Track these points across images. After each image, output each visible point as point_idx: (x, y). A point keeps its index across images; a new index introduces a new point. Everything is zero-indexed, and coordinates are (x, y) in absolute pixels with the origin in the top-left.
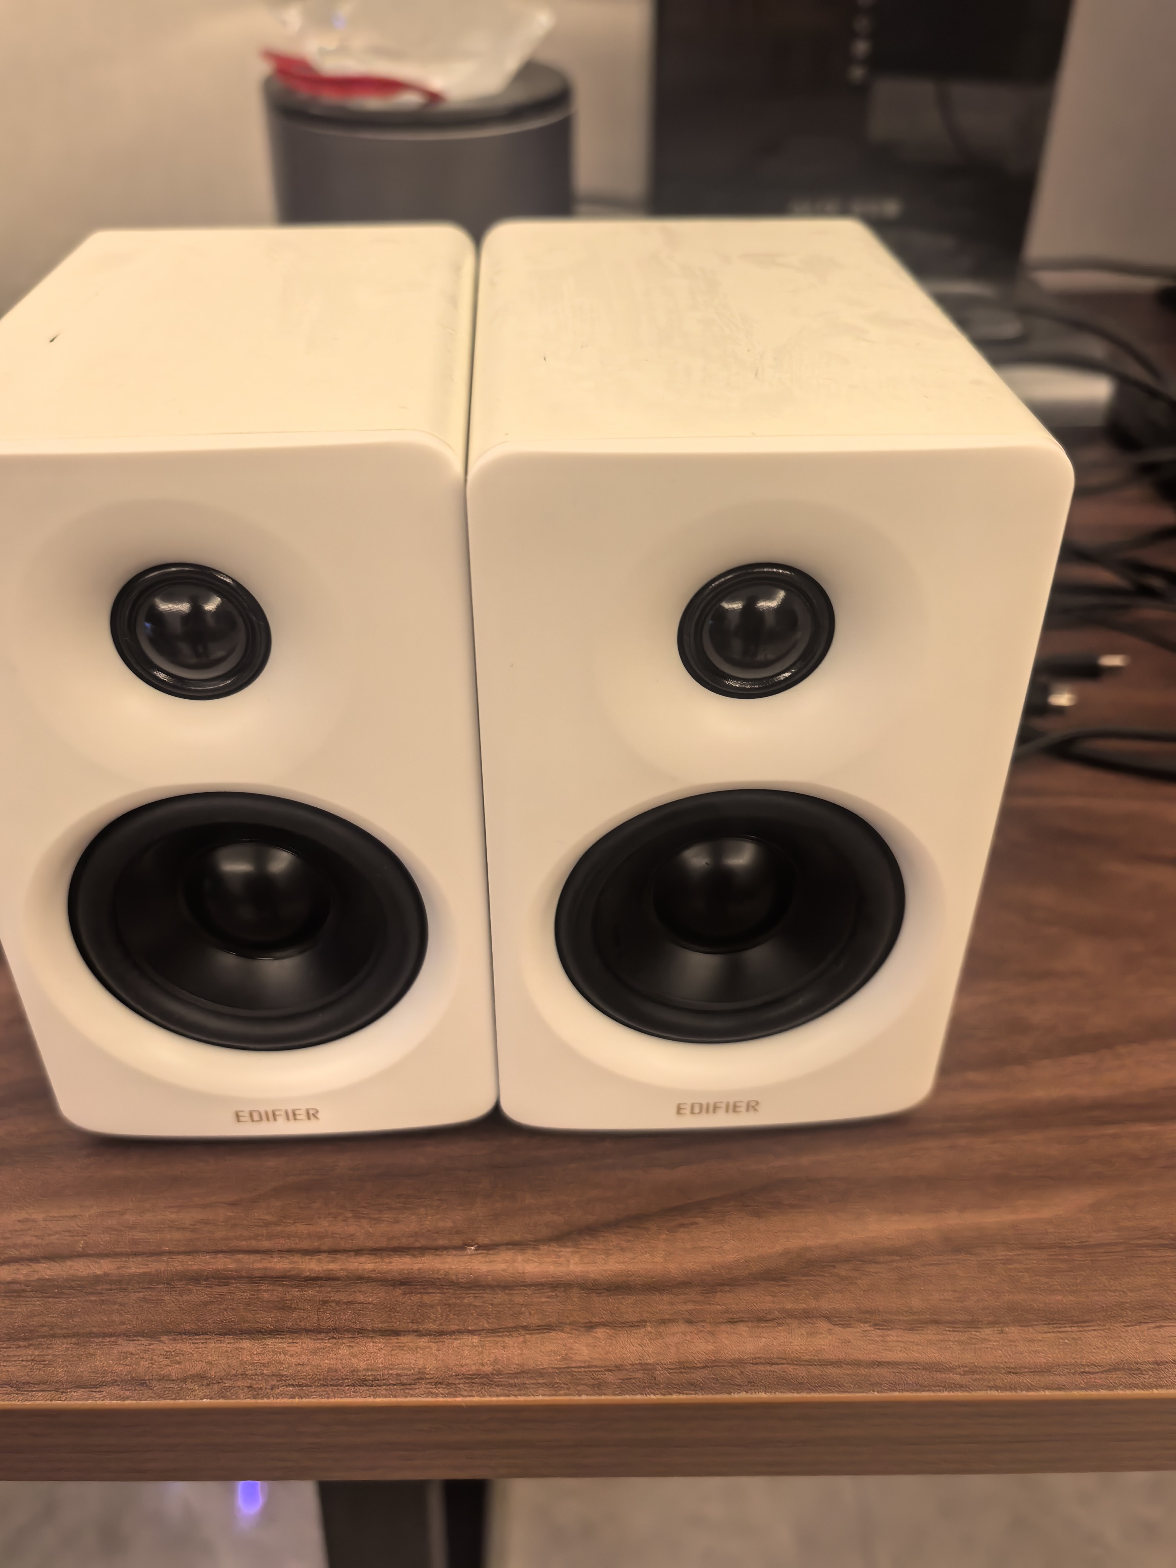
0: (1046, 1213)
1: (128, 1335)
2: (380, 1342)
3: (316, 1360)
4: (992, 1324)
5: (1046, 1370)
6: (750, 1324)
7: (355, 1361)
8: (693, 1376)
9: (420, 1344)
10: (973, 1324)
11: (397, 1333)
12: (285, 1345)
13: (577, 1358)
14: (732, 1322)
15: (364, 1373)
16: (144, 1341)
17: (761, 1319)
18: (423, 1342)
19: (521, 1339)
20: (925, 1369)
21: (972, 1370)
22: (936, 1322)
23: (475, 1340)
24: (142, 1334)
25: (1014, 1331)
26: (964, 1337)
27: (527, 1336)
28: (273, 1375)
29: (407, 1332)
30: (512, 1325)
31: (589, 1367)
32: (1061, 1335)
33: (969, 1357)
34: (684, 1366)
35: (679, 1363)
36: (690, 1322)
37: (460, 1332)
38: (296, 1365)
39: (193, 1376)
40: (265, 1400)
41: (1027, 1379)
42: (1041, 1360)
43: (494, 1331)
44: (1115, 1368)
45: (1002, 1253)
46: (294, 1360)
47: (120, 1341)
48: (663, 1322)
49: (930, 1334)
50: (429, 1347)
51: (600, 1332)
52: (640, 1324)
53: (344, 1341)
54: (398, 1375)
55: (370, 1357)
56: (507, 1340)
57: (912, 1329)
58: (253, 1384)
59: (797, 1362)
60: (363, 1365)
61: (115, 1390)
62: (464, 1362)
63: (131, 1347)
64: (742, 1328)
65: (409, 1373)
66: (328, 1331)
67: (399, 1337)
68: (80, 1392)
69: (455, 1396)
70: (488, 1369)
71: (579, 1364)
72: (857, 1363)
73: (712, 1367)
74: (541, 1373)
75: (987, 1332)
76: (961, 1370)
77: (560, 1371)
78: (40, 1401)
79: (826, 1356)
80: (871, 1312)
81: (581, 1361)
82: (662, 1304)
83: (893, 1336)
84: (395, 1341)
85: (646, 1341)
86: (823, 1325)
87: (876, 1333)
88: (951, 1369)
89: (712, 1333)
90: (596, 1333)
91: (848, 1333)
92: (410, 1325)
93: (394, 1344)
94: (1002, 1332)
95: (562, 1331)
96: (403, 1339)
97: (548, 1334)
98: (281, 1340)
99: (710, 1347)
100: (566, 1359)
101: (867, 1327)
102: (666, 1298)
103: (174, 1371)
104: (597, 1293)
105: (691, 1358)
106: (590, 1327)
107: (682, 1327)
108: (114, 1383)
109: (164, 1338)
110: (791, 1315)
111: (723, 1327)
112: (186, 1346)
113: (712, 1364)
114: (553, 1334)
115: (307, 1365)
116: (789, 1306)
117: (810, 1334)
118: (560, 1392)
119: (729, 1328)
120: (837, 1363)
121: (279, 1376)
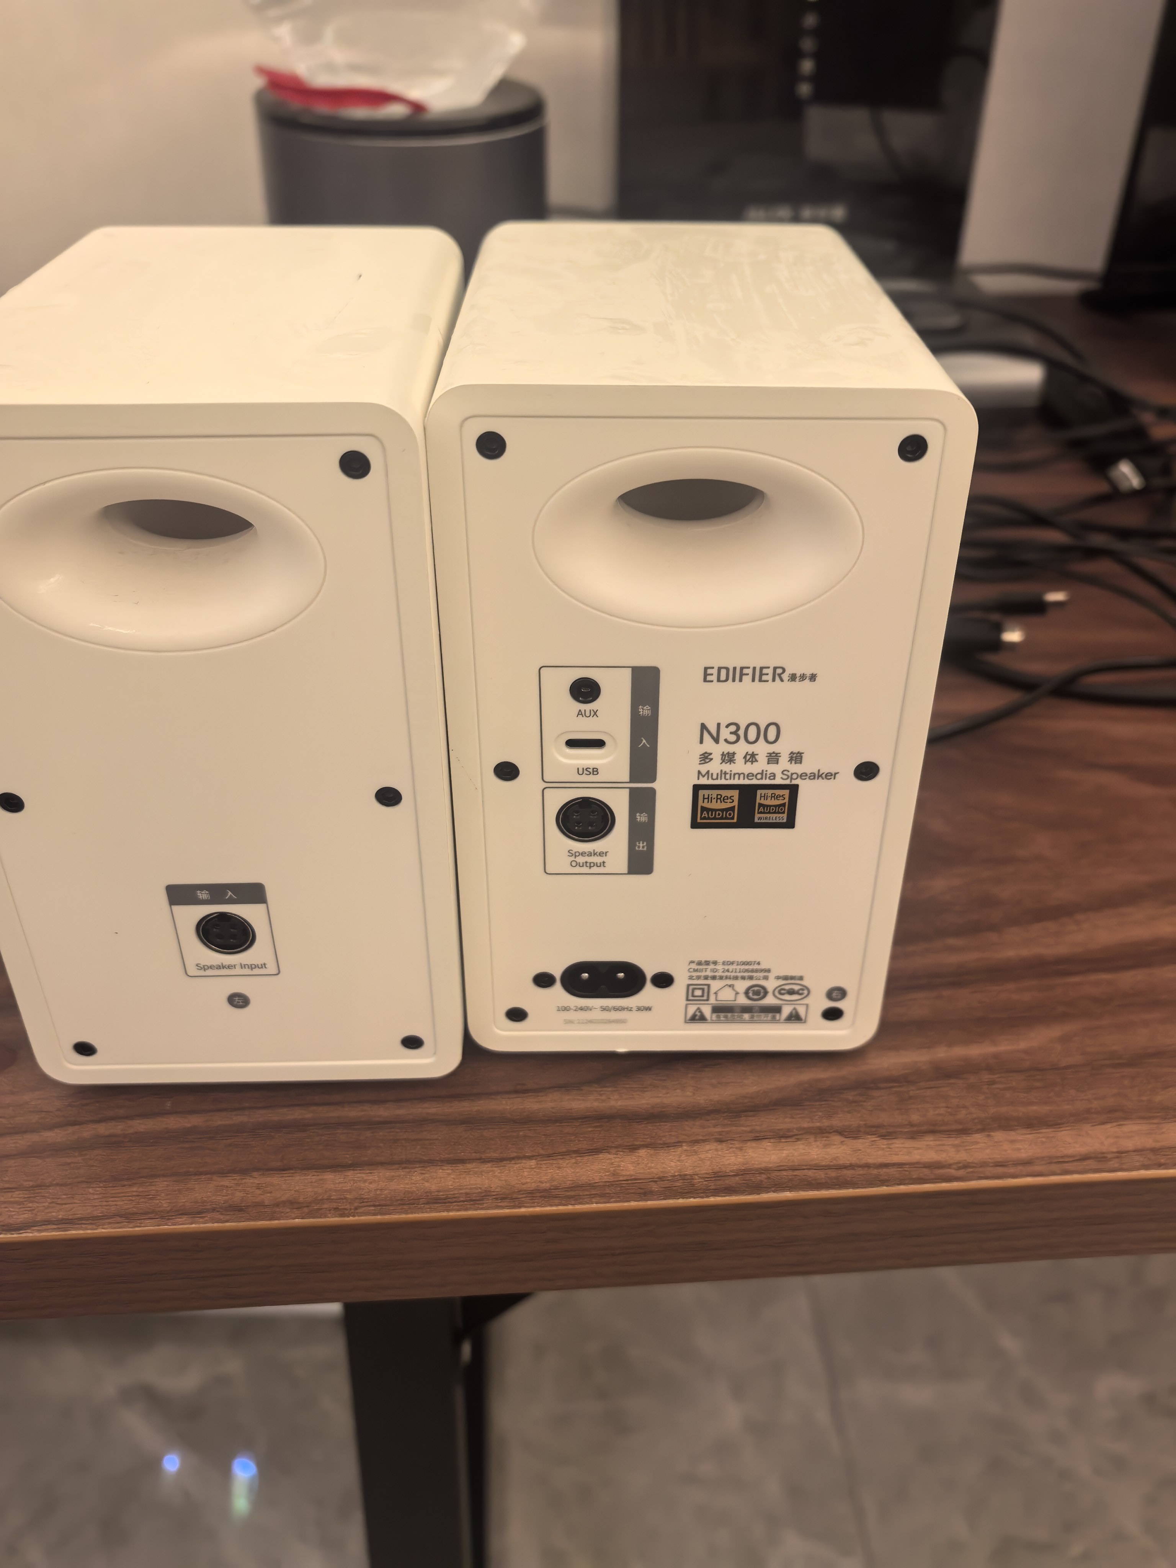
0: (1023, 1045)
1: (223, 1173)
2: (448, 1169)
3: (394, 1186)
4: (982, 1130)
5: (1028, 1162)
6: (772, 1140)
7: (427, 1184)
8: (727, 1182)
9: (484, 1169)
10: (964, 1131)
11: (463, 1161)
12: (363, 1175)
13: (624, 1173)
14: (757, 1139)
15: (436, 1193)
16: (237, 1177)
17: (782, 1136)
18: (486, 1167)
19: (573, 1161)
20: (925, 1167)
21: (965, 1166)
22: (933, 1132)
23: (533, 1163)
24: (233, 1171)
25: (999, 1135)
26: (957, 1141)
27: (578, 1158)
28: (356, 1198)
29: (471, 1160)
30: (564, 1150)
31: (635, 1179)
32: (1038, 1135)
33: (962, 1156)
34: (718, 1175)
35: (715, 1173)
36: (720, 1141)
37: (518, 1158)
38: (375, 1190)
39: (284, 1202)
40: (351, 1218)
41: (1012, 1170)
42: (1023, 1155)
43: (549, 1156)
44: (1084, 1158)
45: (986, 1077)
46: (373, 1186)
47: (215, 1177)
48: (697, 1142)
49: (929, 1140)
50: (492, 1171)
51: (642, 1152)
52: (678, 1144)
53: (416, 1169)
54: (467, 1194)
55: (441, 1181)
56: (561, 1162)
57: (913, 1138)
58: (339, 1206)
59: (817, 1167)
60: (434, 1188)
61: (216, 1215)
62: (524, 1181)
63: (226, 1182)
64: (767, 1144)
65: (477, 1191)
66: (400, 1163)
67: (465, 1165)
68: (185, 1218)
69: (520, 1207)
70: (546, 1186)
71: (625, 1178)
72: (867, 1166)
73: (742, 1175)
74: (592, 1186)
75: (977, 1137)
76: (955, 1166)
77: (611, 1184)
78: (148, 1227)
79: (841, 1162)
80: (878, 1126)
81: (628, 1175)
82: (694, 1128)
83: (898, 1144)
84: (461, 1167)
85: (683, 1157)
86: (837, 1138)
87: (883, 1143)
88: (949, 1166)
89: (741, 1149)
90: (638, 1153)
91: (859, 1144)
92: (474, 1154)
93: (461, 1170)
94: (989, 1136)
95: (609, 1153)
96: (469, 1166)
97: (596, 1156)
98: (359, 1171)
99: (740, 1160)
100: (614, 1175)
101: (873, 1138)
102: (698, 1123)
103: (267, 1198)
104: (637, 1122)
105: (724, 1169)
106: (633, 1148)
107: (714, 1145)
108: (214, 1210)
109: (255, 1174)
110: (809, 1132)
111: (749, 1144)
112: (276, 1180)
113: (743, 1173)
114: (601, 1156)
115: (385, 1190)
116: (806, 1125)
117: (825, 1146)
118: (612, 1200)
119: (754, 1144)
120: (851, 1166)
121: (362, 1200)
